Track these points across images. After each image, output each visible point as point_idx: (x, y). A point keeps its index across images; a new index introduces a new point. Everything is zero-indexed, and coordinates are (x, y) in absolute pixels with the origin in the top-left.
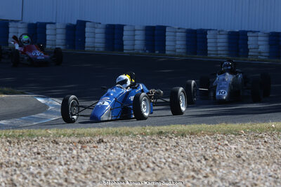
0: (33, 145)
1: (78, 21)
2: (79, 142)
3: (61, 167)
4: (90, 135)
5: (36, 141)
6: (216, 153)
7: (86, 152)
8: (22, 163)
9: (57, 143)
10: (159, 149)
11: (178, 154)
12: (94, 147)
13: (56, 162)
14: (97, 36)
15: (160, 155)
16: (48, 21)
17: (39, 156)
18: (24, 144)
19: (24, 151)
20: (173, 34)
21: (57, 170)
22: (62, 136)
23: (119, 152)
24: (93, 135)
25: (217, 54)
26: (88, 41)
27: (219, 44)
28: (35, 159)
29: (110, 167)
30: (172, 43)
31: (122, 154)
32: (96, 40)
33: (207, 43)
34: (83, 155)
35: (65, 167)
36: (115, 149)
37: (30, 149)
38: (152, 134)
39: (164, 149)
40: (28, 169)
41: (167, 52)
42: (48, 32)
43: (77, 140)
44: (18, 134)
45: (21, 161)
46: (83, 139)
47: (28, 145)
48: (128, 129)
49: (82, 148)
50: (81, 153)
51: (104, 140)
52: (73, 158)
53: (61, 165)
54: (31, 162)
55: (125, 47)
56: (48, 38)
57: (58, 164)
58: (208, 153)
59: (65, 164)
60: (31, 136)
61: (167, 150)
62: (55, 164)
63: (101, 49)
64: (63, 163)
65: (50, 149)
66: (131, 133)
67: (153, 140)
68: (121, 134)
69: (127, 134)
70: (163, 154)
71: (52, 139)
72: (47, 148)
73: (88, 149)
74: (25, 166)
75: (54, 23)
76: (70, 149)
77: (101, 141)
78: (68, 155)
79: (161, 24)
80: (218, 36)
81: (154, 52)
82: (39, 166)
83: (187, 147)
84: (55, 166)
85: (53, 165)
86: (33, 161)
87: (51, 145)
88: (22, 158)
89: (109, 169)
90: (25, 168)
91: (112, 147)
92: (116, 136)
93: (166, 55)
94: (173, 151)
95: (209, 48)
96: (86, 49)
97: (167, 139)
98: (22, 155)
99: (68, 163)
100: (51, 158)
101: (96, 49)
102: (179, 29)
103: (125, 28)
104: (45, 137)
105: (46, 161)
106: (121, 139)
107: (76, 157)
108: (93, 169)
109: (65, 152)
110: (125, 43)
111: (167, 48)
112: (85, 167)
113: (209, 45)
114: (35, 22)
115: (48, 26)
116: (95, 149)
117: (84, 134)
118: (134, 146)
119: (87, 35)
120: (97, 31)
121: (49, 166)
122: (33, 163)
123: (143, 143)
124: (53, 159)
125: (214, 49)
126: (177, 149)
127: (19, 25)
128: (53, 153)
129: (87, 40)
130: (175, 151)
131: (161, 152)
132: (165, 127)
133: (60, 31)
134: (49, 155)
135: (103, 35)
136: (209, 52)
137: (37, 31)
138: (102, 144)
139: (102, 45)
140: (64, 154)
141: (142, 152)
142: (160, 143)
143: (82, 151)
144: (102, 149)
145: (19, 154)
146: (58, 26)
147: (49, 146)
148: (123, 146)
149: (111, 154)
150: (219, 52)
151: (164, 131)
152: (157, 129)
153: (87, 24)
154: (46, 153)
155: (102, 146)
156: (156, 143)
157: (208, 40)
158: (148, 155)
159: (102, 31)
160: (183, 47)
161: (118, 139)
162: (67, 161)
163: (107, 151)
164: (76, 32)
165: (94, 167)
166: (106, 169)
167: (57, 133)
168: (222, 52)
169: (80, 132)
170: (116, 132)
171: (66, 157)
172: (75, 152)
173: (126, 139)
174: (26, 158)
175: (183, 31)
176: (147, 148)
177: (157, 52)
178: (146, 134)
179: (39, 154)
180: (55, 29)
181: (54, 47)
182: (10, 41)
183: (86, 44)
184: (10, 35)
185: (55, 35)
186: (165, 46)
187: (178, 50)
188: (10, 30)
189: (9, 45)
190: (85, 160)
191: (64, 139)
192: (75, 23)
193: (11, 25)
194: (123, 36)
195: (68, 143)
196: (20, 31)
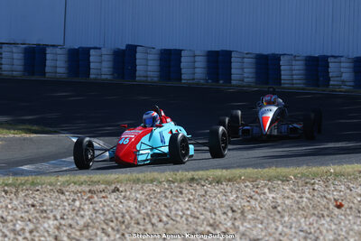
1: (128, 46)
4: (107, 183)
5: (38, 190)
6: (246, 204)
7: (91, 203)
8: (9, 218)
9: (63, 193)
10: (181, 199)
12: (103, 197)
13: (51, 215)
14: (150, 63)
16: (92, 46)
17: (33, 209)
19: (17, 202)
20: (240, 60)
23: (131, 203)
24: (109, 183)
25: (293, 84)
26: (140, 69)
27: (294, 72)
28: (27, 212)
30: (239, 71)
31: (134, 205)
32: (149, 68)
33: (280, 70)
34: (86, 207)
39: (186, 199)
41: (234, 82)
42: (92, 59)
43: (87, 189)
44: (19, 182)
45: (8, 215)
46: (94, 188)
47: (27, 195)
50: (85, 204)
51: (121, 189)
52: (73, 210)
53: (56, 219)
54: (20, 216)
55: (183, 77)
56: (92, 65)
57: (52, 218)
58: (238, 203)
59: (62, 218)
60: (33, 184)
61: (189, 200)
62: (49, 218)
63: (156, 79)
64: (59, 217)
65: (50, 200)
66: (157, 179)
68: (144, 181)
69: (152, 181)
70: (183, 205)
72: (47, 199)
73: (95, 199)
74: (12, 221)
75: (100, 48)
76: (74, 200)
77: (115, 190)
78: (67, 208)
80: (294, 63)
81: (218, 81)
83: (215, 197)
86: (23, 215)
87: (55, 195)
88: (11, 211)
89: (111, 224)
91: (125, 198)
92: (138, 183)
93: (233, 86)
95: (282, 77)
96: (137, 78)
97: (198, 187)
98: (12, 208)
99: (65, 217)
100: (46, 211)
101: (149, 79)
102: (247, 54)
103: (183, 53)
105: (37, 215)
106: (142, 187)
107: (77, 209)
108: (91, 224)
109: (66, 204)
110: (183, 71)
111: (233, 77)
113: (282, 72)
114: (76, 47)
115: (92, 52)
116: (103, 200)
117: (99, 181)
118: (152, 196)
119: (138, 61)
120: (150, 57)
122: (22, 217)
125: (289, 77)
126: (202, 199)
127: (58, 51)
128: (51, 205)
129: (138, 68)
130: (199, 201)
131: (181, 203)
133: (105, 58)
134: (45, 208)
135: (158, 62)
136: (282, 81)
137: (79, 58)
139: (157, 74)
140: (64, 206)
141: (158, 203)
142: (185, 192)
143: (87, 202)
144: (112, 200)
145: (10, 206)
146: (104, 51)
148: (139, 196)
149: (121, 206)
150: (295, 82)
151: (196, 177)
153: (139, 49)
154: (42, 205)
156: (181, 193)
157: (282, 68)
158: (165, 206)
159: (157, 57)
160: (252, 75)
161: (138, 187)
162: (64, 215)
163: (117, 202)
164: (125, 58)
165: (93, 221)
166: (107, 224)
168: (298, 82)
169: (95, 180)
170: (139, 179)
171: (65, 209)
172: (77, 203)
173: (148, 187)
174: (15, 212)
175: (252, 56)
177: (221, 82)
178: (175, 181)
179: (33, 206)
180: (101, 56)
181: (99, 77)
182: (47, 69)
183: (137, 73)
184: (48, 63)
185: (101, 62)
186: (231, 74)
187: (246, 80)
188: (48, 57)
189: (47, 75)
190: (87, 213)
191: (73, 188)
192: (124, 48)
193: (49, 50)
194: (181, 62)
195: (75, 193)
196: (59, 57)
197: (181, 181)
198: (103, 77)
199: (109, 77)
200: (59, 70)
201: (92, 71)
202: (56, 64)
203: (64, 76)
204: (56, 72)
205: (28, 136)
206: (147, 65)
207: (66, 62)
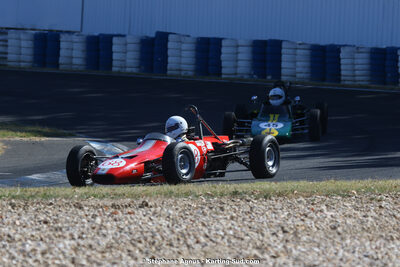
1: (158, 33)
5: (51, 204)
7: (115, 220)
8: (18, 237)
9: (81, 208)
10: (221, 217)
12: (129, 213)
13: (67, 234)
14: (184, 54)
15: (221, 225)
16: (115, 33)
17: (46, 226)
18: (32, 209)
19: (27, 218)
20: (290, 51)
21: (62, 245)
23: (163, 221)
24: (135, 196)
25: (355, 81)
26: (172, 61)
27: (357, 67)
28: (38, 229)
29: (140, 242)
30: (291, 65)
31: (166, 223)
32: (183, 60)
33: (340, 64)
34: (109, 224)
39: (228, 217)
41: (283, 78)
42: (114, 48)
43: (111, 203)
44: (29, 194)
45: (16, 233)
46: (120, 202)
47: (38, 209)
50: (107, 221)
51: (150, 204)
52: (94, 228)
53: (73, 239)
54: (30, 234)
55: (224, 71)
56: (115, 56)
57: (69, 237)
58: (290, 222)
59: (79, 237)
60: (45, 196)
61: (232, 218)
62: (65, 238)
63: (190, 73)
64: (76, 236)
65: (66, 216)
66: (192, 193)
68: (177, 195)
69: (187, 195)
70: (225, 223)
72: (62, 215)
73: (120, 215)
74: (20, 240)
75: (124, 36)
77: (144, 205)
78: (86, 225)
80: (356, 55)
81: (265, 77)
82: (41, 239)
85: (61, 239)
86: (34, 233)
87: (72, 210)
88: (19, 228)
89: (139, 245)
91: (155, 214)
92: (170, 197)
94: (240, 219)
95: (343, 73)
96: (169, 72)
97: (242, 203)
98: (21, 225)
99: (84, 236)
100: (61, 229)
101: (183, 73)
102: (301, 44)
103: (224, 43)
104: (66, 199)
105: (51, 233)
106: (175, 202)
107: (98, 227)
108: (115, 245)
109: (84, 220)
110: (224, 64)
111: (283, 71)
112: (105, 242)
113: (342, 67)
114: (96, 34)
115: (115, 40)
116: (128, 216)
117: (124, 194)
119: (169, 52)
120: (184, 46)
122: (32, 236)
125: (350, 73)
127: (75, 38)
128: (67, 221)
129: (170, 59)
131: (222, 221)
133: (131, 47)
134: (60, 225)
135: (194, 52)
136: (342, 78)
137: (99, 47)
139: (192, 67)
141: (195, 221)
142: (227, 208)
143: (110, 218)
144: (140, 216)
145: (18, 223)
146: (129, 39)
148: (171, 212)
149: (150, 223)
150: (357, 78)
151: (240, 191)
153: (170, 37)
154: (56, 221)
156: (222, 209)
157: (342, 61)
158: (204, 225)
159: (192, 46)
160: (306, 70)
161: (171, 201)
162: (83, 233)
163: (146, 219)
164: (154, 48)
165: (117, 242)
166: (134, 245)
168: (361, 78)
169: (120, 192)
170: (172, 192)
171: (83, 227)
172: (98, 220)
173: (181, 202)
174: (25, 229)
175: (306, 47)
176: (205, 215)
177: (269, 77)
178: (214, 195)
179: (46, 222)
180: (126, 44)
181: (123, 70)
182: (61, 60)
183: (169, 67)
184: (62, 52)
185: (125, 53)
186: (281, 68)
187: (298, 75)
188: (63, 45)
189: (61, 67)
190: (110, 232)
191: (93, 202)
192: (153, 35)
193: (63, 38)
194: (220, 53)
195: (96, 208)
196: (75, 46)
197: (222, 195)
198: (128, 70)
199: (134, 70)
200: (75, 61)
201: (114, 63)
202: (72, 54)
203: (81, 68)
204: (71, 64)
205: (37, 139)
206: (181, 56)
207: (83, 51)
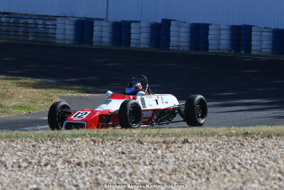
0: (118, 145)
1: (163, 20)
2: (164, 142)
3: (146, 167)
4: (175, 135)
5: (120, 140)
7: (171, 152)
8: (107, 163)
9: (141, 143)
10: (245, 150)
11: (264, 155)
12: (179, 147)
13: (141, 161)
14: (182, 35)
15: (246, 156)
16: (133, 20)
17: (124, 156)
18: (108, 144)
19: (109, 150)
20: (259, 33)
21: (142, 170)
22: (147, 136)
23: (204, 153)
24: (178, 136)
26: (173, 40)
28: (120, 158)
29: (195, 167)
30: (258, 43)
31: (207, 155)
32: (181, 39)
34: (168, 155)
35: (150, 167)
36: (200, 149)
37: (115, 148)
38: (237, 135)
39: (250, 150)
40: (113, 169)
41: (253, 52)
42: (132, 31)
43: (162, 140)
44: (102, 133)
45: (106, 160)
46: (168, 139)
47: (112, 144)
48: (213, 129)
49: (167, 148)
50: (166, 153)
51: (189, 141)
52: (158, 158)
53: (146, 165)
54: (115, 161)
55: (210, 47)
56: (132, 36)
57: (142, 164)
59: (150, 164)
60: (116, 135)
61: (252, 151)
62: (140, 164)
63: (186, 49)
64: (148, 163)
65: (135, 148)
66: (216, 133)
67: (239, 141)
68: (206, 135)
69: (212, 134)
70: (249, 155)
71: (137, 139)
72: (132, 148)
73: (173, 149)
74: (109, 165)
75: (139, 22)
76: (155, 149)
77: (185, 141)
78: (153, 156)
79: (247, 24)
81: (240, 52)
82: (124, 165)
83: (273, 149)
84: (140, 166)
85: (138, 165)
86: (118, 161)
87: (136, 145)
88: (106, 158)
89: (194, 170)
90: (109, 167)
91: (197, 148)
92: (201, 136)
93: (253, 55)
94: (259, 152)
96: (171, 48)
97: (253, 140)
98: (106, 155)
99: (153, 163)
100: (135, 158)
101: (181, 49)
102: (265, 28)
103: (210, 27)
104: (130, 136)
105: (130, 161)
106: (206, 140)
107: (161, 157)
108: (178, 169)
109: (150, 152)
110: (210, 42)
111: (253, 48)
112: (170, 167)
114: (120, 21)
115: (133, 25)
116: (180, 149)
117: (168, 134)
118: (219, 147)
119: (171, 34)
120: (182, 30)
121: (134, 166)
122: (117, 162)
123: (228, 144)
124: (137, 158)
126: (263, 150)
127: (104, 23)
128: (138, 153)
129: (172, 39)
130: (261, 152)
131: (246, 153)
132: (251, 128)
133: (144, 30)
134: (133, 155)
135: (188, 34)
137: (121, 30)
138: (187, 144)
139: (187, 44)
140: (148, 154)
141: (227, 153)
142: (245, 144)
143: (167, 151)
144: (187, 150)
145: (104, 153)
146: (143, 24)
147: (133, 146)
148: (208, 146)
149: (196, 154)
151: (249, 132)
152: (242, 130)
153: (172, 23)
154: (130, 152)
155: (187, 146)
156: (242, 144)
158: (234, 156)
159: (188, 30)
160: (269, 47)
161: (203, 139)
162: (152, 161)
163: (193, 151)
164: (160, 31)
165: (179, 167)
166: (191, 170)
167: (142, 133)
169: (165, 133)
170: (202, 133)
171: (151, 157)
172: (159, 152)
173: (211, 139)
174: (110, 158)
175: (270, 30)
176: (233, 149)
177: (243, 52)
178: (231, 135)
179: (123, 153)
180: (140, 28)
181: (138, 46)
182: (94, 39)
183: (171, 43)
184: (95, 33)
185: (140, 34)
186: (251, 45)
187: (264, 50)
188: (96, 28)
189: (94, 44)
190: (170, 160)
191: (149, 139)
192: (160, 21)
193: (96, 23)
194: (208, 35)
195: (152, 143)
196: (104, 29)
198: (142, 46)
199: (146, 46)
200: (104, 40)
201: (132, 41)
202: (102, 34)
203: (109, 45)
204: (102, 42)
205: (83, 95)
206: (179, 37)
207: (110, 33)
